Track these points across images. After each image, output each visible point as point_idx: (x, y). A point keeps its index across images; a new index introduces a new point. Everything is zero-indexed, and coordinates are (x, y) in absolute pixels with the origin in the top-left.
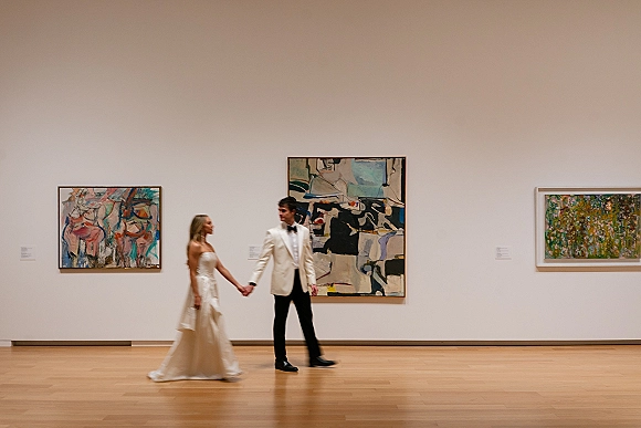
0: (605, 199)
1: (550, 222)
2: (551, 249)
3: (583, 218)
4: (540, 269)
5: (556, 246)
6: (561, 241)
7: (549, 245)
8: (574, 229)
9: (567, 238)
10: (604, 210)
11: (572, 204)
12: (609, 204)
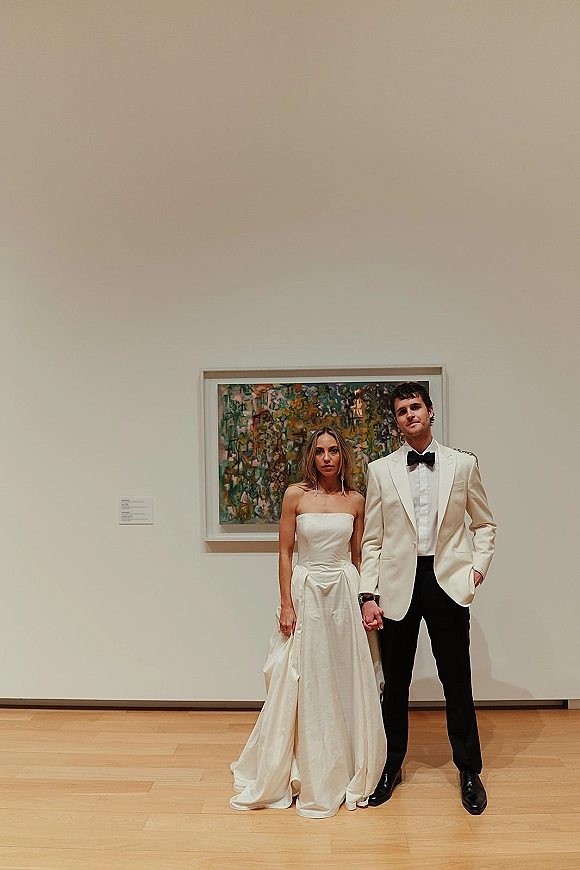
0: (349, 393)
1: (230, 441)
2: (232, 504)
3: (303, 434)
4: (215, 547)
5: (244, 497)
6: (254, 484)
7: (229, 493)
8: (283, 458)
9: (267, 479)
10: (348, 419)
11: (277, 404)
12: (359, 404)
